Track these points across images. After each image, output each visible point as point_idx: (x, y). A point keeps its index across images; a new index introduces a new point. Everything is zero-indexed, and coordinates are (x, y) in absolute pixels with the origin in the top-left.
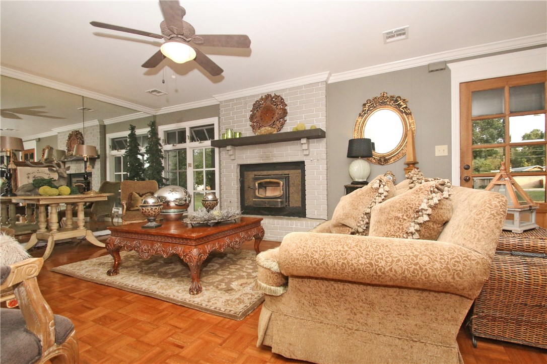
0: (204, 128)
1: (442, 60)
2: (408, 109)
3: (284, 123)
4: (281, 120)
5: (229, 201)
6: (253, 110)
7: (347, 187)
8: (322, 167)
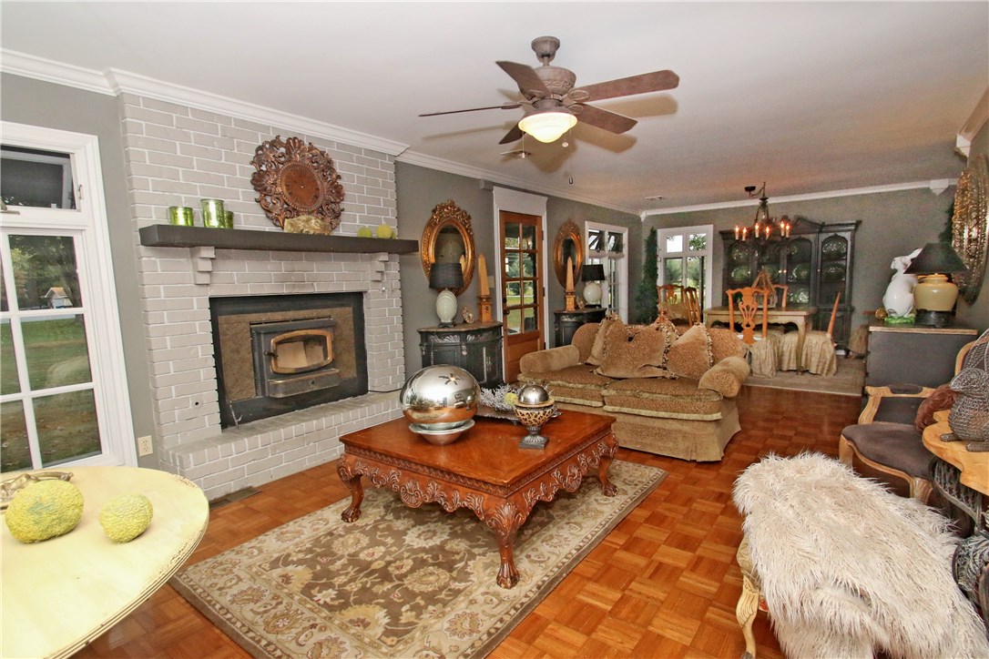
1: (490, 179)
2: (471, 230)
3: (340, 214)
4: (333, 206)
5: (191, 402)
6: (258, 161)
7: (421, 333)
8: (396, 302)
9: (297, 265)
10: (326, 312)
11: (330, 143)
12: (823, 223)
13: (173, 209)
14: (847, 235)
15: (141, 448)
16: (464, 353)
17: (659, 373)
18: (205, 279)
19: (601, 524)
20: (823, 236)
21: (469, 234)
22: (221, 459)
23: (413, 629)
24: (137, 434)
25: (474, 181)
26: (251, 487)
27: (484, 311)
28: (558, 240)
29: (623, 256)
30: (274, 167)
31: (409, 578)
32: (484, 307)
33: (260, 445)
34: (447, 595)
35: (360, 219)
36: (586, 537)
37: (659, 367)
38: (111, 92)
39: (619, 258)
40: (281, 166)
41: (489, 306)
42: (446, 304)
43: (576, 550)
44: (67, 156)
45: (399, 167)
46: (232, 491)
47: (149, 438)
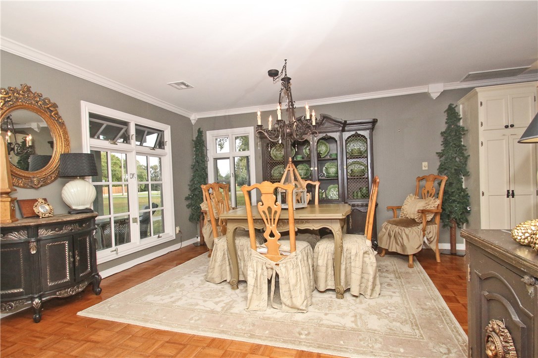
12: (346, 121)
14: (366, 133)
20: (346, 135)
29: (166, 154)
39: (161, 155)
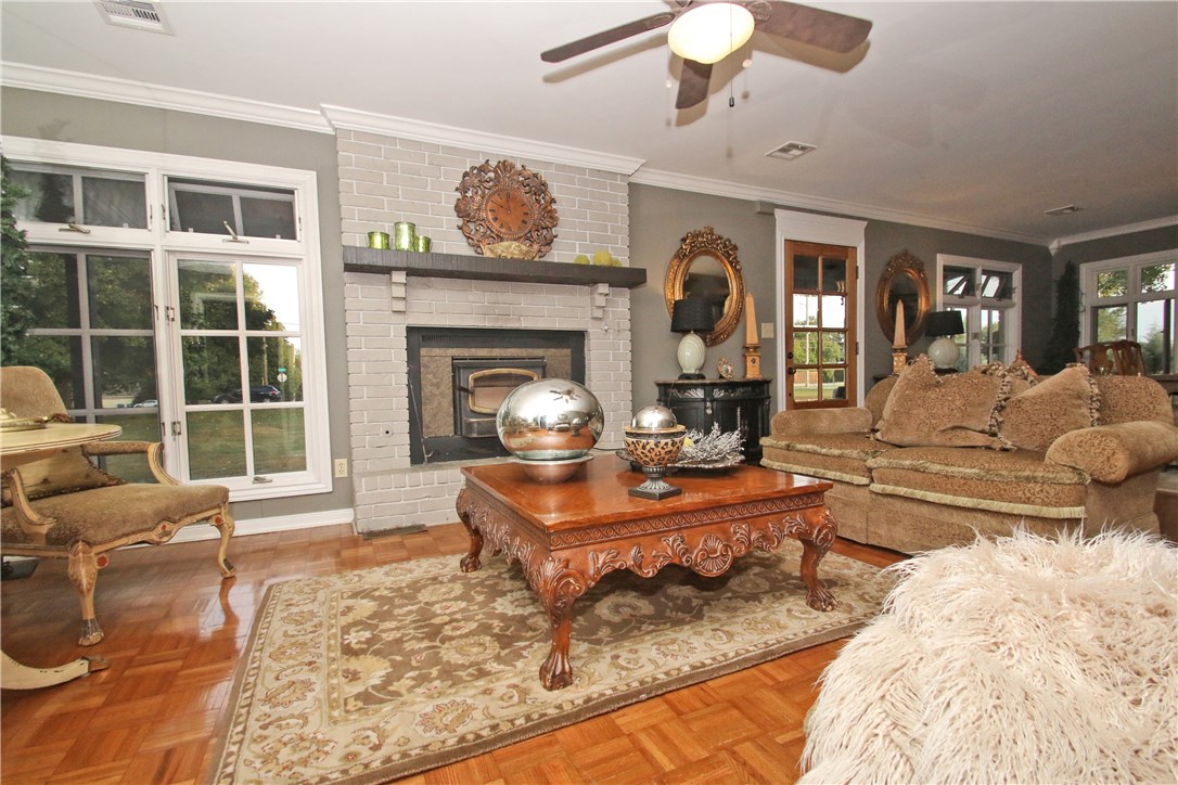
0: (236, 195)
1: (772, 201)
2: (737, 262)
3: (552, 241)
4: (545, 232)
5: (383, 431)
6: (463, 189)
7: (659, 385)
8: (624, 345)
9: (502, 297)
10: (539, 352)
11: (548, 164)
13: (371, 235)
15: (337, 469)
16: (709, 412)
17: (980, 440)
18: (400, 306)
19: (765, 643)
21: (734, 268)
22: (393, 489)
23: (391, 700)
24: (334, 456)
25: (746, 204)
26: (424, 525)
27: (749, 364)
28: (884, 280)
29: (1013, 305)
30: (480, 192)
31: (453, 642)
32: (749, 359)
33: (436, 481)
34: (468, 675)
35: (580, 248)
36: (724, 655)
37: (982, 432)
38: (329, 131)
39: (1007, 307)
40: (487, 191)
41: (758, 360)
42: (691, 350)
43: (691, 666)
44: (291, 192)
45: (634, 189)
46: (404, 525)
47: (345, 461)
